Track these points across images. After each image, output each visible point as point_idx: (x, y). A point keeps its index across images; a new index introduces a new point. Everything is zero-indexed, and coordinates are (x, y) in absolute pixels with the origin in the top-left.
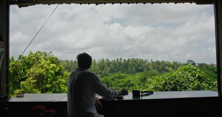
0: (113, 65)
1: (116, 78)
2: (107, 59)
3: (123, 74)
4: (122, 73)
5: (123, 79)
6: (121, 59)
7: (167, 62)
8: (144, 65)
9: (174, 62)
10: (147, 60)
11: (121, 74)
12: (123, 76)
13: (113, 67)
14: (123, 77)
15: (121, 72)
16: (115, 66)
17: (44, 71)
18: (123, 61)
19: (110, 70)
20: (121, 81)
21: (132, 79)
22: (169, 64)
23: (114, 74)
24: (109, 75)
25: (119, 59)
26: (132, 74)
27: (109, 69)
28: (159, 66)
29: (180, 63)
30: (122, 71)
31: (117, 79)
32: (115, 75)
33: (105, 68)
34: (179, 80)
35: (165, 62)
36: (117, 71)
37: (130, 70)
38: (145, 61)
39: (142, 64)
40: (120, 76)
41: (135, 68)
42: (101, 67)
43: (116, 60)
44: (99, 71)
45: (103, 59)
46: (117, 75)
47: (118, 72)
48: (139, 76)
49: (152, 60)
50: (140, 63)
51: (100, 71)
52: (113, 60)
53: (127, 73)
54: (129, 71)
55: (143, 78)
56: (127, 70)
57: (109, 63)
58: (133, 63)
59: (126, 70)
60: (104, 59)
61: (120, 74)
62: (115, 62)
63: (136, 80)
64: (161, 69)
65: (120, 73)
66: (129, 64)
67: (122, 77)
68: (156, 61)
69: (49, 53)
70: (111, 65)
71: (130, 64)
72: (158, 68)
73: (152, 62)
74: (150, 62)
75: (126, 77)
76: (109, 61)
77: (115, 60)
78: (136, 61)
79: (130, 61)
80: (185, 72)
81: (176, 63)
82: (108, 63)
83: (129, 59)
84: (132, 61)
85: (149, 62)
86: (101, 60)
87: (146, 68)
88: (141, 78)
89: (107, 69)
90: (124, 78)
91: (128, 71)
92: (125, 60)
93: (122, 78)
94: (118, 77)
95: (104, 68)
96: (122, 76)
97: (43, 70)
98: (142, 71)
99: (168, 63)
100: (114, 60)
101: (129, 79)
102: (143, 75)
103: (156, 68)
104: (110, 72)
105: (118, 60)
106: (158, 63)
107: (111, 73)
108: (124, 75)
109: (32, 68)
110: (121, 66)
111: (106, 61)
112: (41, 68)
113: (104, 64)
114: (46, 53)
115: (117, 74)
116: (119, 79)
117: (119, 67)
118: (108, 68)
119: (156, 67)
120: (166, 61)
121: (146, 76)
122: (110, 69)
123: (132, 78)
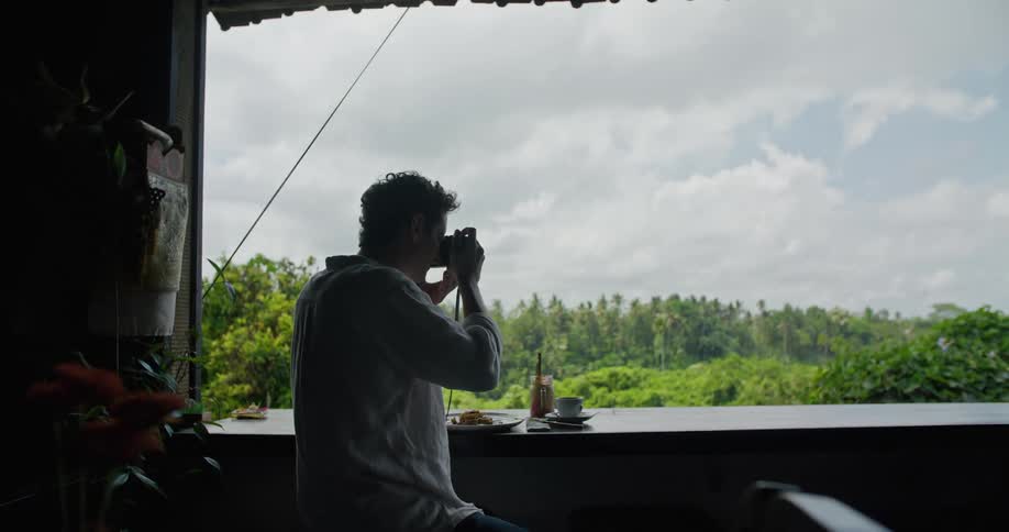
0: (583, 328)
1: (599, 385)
2: (555, 299)
3: (631, 367)
4: (625, 364)
5: (631, 392)
6: (618, 299)
7: (836, 313)
8: (725, 326)
9: (869, 311)
10: (738, 304)
11: (620, 369)
12: (628, 378)
13: (584, 336)
14: (629, 383)
15: (620, 361)
16: (594, 330)
17: (283, 345)
18: (625, 309)
19: (569, 349)
20: (619, 399)
21: (672, 393)
22: (842, 322)
23: (585, 369)
24: (563, 372)
25: (609, 298)
26: (672, 369)
27: (563, 347)
28: (799, 331)
29: (898, 315)
30: (623, 354)
31: (603, 389)
32: (594, 370)
33: (545, 342)
34: (943, 380)
35: (823, 311)
36: (602, 355)
37: (659, 351)
38: (731, 307)
39: (714, 323)
40: (613, 375)
41: (685, 340)
42: (529, 337)
43: (595, 304)
44: (519, 356)
45: (535, 296)
46: (602, 374)
47: (606, 359)
48: (703, 379)
49: (762, 304)
50: (706, 315)
51: (522, 353)
52: (582, 306)
53: (645, 365)
54: (656, 355)
55: (724, 386)
56: (648, 352)
57: (563, 321)
58: (677, 316)
59: (644, 348)
60: (539, 297)
61: (613, 369)
62: (590, 314)
63: (692, 397)
64: (808, 347)
65: (614, 365)
66: (656, 320)
67: (624, 380)
68: (780, 308)
69: (306, 264)
70: (575, 326)
71: (660, 323)
72: (793, 339)
73: (765, 314)
74: (756, 311)
75: (642, 384)
76: (561, 309)
77: (590, 305)
78: (687, 308)
79: (661, 306)
80: (969, 341)
81: (877, 316)
82: (558, 321)
83: (656, 300)
84: (668, 309)
85: (749, 314)
86: (529, 305)
87: (734, 341)
88: (713, 389)
89: (556, 347)
90: (635, 385)
91: (652, 352)
92: (635, 304)
93: (626, 387)
94: (605, 379)
95: (539, 340)
96: (625, 375)
97: (280, 338)
98: (716, 352)
99: (842, 318)
100: (586, 306)
101: (659, 392)
102: (724, 373)
103: (781, 339)
104: (569, 360)
105: (603, 302)
106: (792, 317)
107: (575, 363)
108: (635, 373)
109: (232, 331)
110: (617, 330)
111: (551, 307)
112: (269, 330)
113: (540, 322)
114: (291, 264)
115: (599, 367)
116: (610, 391)
117: (611, 333)
118: (559, 338)
119: (785, 336)
120: (829, 309)
121: (736, 377)
122: (568, 345)
123: (669, 389)
